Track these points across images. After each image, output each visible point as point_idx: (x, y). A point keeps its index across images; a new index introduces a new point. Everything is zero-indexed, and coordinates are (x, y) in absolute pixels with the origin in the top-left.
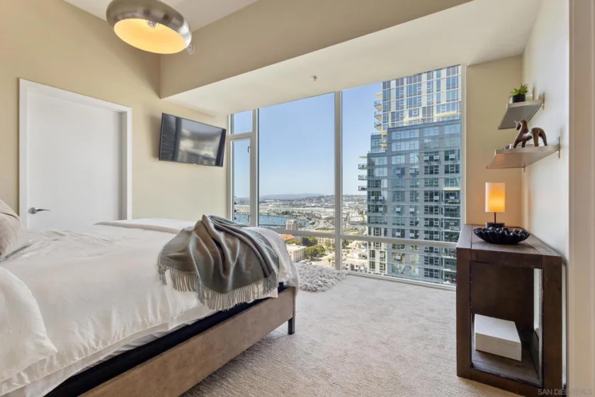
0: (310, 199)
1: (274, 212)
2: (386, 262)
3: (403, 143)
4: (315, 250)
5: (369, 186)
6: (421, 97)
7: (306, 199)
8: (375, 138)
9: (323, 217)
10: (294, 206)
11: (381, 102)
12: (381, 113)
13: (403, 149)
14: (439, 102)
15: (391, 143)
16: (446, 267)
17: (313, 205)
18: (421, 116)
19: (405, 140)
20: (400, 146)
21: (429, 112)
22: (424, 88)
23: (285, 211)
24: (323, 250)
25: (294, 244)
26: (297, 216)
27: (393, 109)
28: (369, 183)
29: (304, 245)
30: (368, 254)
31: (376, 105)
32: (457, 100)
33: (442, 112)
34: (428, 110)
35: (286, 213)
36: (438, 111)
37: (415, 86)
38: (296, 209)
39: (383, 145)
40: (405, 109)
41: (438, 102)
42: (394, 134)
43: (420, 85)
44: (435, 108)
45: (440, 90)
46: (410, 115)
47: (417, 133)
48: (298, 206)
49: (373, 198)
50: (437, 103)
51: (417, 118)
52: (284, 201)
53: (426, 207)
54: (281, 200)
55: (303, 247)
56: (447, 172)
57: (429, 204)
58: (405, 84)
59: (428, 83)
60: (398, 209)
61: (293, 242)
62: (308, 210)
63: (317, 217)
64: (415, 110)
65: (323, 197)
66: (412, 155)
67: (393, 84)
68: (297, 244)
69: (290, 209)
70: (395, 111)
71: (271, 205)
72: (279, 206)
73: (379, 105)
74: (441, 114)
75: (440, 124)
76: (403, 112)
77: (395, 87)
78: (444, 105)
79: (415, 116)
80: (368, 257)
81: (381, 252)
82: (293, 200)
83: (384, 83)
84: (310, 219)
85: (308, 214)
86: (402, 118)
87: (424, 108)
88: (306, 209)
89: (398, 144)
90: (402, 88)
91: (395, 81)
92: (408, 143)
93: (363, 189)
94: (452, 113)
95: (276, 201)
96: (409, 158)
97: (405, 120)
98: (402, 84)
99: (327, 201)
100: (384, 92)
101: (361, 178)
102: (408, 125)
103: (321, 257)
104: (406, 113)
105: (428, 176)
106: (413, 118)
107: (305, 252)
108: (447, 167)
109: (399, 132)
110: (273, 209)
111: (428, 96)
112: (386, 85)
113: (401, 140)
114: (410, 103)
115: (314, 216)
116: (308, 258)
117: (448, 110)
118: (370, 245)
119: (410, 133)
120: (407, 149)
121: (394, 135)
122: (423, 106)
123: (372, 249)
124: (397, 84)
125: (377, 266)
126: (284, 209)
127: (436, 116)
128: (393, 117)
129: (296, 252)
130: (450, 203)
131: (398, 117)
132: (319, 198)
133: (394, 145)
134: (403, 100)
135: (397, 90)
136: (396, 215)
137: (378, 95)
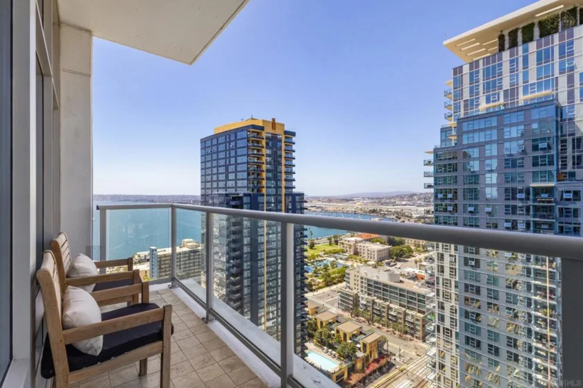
0: (401, 197)
1: (361, 209)
2: (457, 267)
3: (476, 135)
4: (401, 250)
5: (436, 184)
6: (501, 79)
7: (397, 196)
8: (445, 131)
9: (415, 216)
10: (382, 204)
11: (452, 91)
12: (452, 102)
13: (476, 141)
14: (528, 82)
15: (462, 135)
16: (535, 279)
17: (404, 203)
18: (502, 101)
19: (480, 130)
20: (473, 137)
21: (513, 95)
22: (506, 67)
23: (372, 209)
24: (411, 251)
25: (378, 243)
26: (385, 214)
27: (466, 96)
28: (435, 180)
29: (390, 245)
30: (435, 257)
31: (447, 94)
32: (553, 75)
33: (531, 93)
34: (512, 93)
35: (374, 211)
36: (525, 92)
37: (494, 67)
38: (384, 208)
39: (453, 138)
40: (481, 94)
41: (525, 81)
42: (465, 124)
43: (500, 65)
44: (521, 90)
45: (527, 67)
46: (488, 101)
47: (494, 121)
48: (387, 204)
49: (440, 196)
50: (524, 83)
51: (497, 103)
52: (373, 199)
53: (507, 206)
54: (369, 198)
55: (387, 247)
56: (535, 164)
57: (511, 203)
58: (481, 67)
59: (512, 62)
60: (471, 209)
61: (377, 241)
62: (398, 209)
63: (408, 216)
64: (495, 94)
65: (416, 195)
66: (487, 147)
67: (466, 69)
68: (381, 243)
69: (378, 207)
70: (468, 98)
71: (359, 203)
72: (366, 204)
73: (450, 93)
74: (529, 96)
75: (527, 108)
76: (478, 98)
77: (468, 71)
78: (534, 84)
79: (495, 101)
80: (436, 259)
81: (450, 255)
82: (383, 198)
83: (455, 70)
84: (399, 218)
85: (397, 213)
86: (478, 105)
87: (506, 91)
88: (396, 207)
89: (471, 135)
90: (478, 72)
91: (468, 65)
92: (482, 134)
93: (430, 186)
94: (544, 92)
95: (364, 199)
96: (485, 150)
97: (480, 107)
98: (477, 66)
99: (420, 199)
100: (455, 80)
101: (427, 175)
102: (485, 112)
103: (409, 258)
104: (483, 100)
105: (510, 170)
106: (491, 104)
107: (390, 252)
108: (535, 158)
109: (472, 122)
110: (360, 207)
111: (511, 76)
112: (458, 71)
113: (474, 131)
114: (487, 87)
115: (404, 215)
116: (393, 258)
117: (539, 89)
118: (437, 247)
119: (485, 122)
120: (482, 140)
121: (465, 127)
122: (504, 89)
123: (440, 251)
124: (471, 68)
125: (447, 271)
126: (371, 207)
127: (522, 99)
128: (466, 106)
129: (380, 251)
130: (539, 202)
131: (472, 105)
132: (412, 196)
133: (465, 137)
134: (478, 85)
135: (471, 75)
136: (468, 216)
137: (449, 83)
